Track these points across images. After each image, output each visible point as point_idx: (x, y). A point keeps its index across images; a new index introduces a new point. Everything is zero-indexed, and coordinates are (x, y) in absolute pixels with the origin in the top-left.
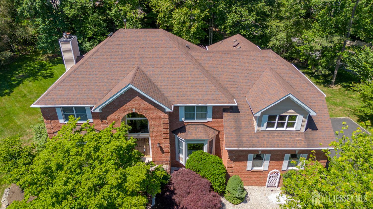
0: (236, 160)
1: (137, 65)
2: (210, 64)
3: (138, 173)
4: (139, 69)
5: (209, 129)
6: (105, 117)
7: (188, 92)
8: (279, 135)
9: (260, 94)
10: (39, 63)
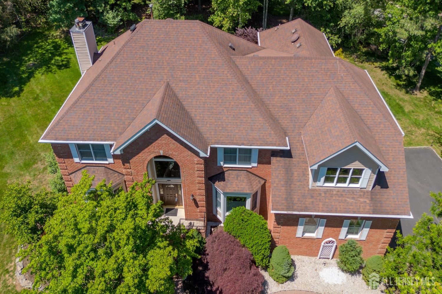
0: (283, 225)
1: (166, 81)
2: (258, 79)
3: (163, 263)
4: (168, 88)
5: (253, 177)
6: (127, 160)
7: (229, 126)
8: (339, 193)
9: (320, 132)
10: (53, 42)
